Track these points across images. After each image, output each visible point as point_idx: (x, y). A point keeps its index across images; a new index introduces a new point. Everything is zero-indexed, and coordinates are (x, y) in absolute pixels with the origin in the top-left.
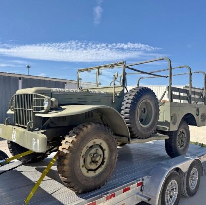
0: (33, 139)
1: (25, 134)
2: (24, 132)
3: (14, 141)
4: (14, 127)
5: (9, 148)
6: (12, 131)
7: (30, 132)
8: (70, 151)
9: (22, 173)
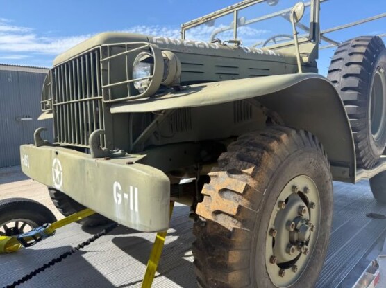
0: (116, 185)
1: (87, 168)
2: (82, 162)
3: (58, 187)
4: (54, 149)
5: (52, 198)
6: (52, 161)
7: (102, 161)
8: (244, 223)
9: (84, 256)
